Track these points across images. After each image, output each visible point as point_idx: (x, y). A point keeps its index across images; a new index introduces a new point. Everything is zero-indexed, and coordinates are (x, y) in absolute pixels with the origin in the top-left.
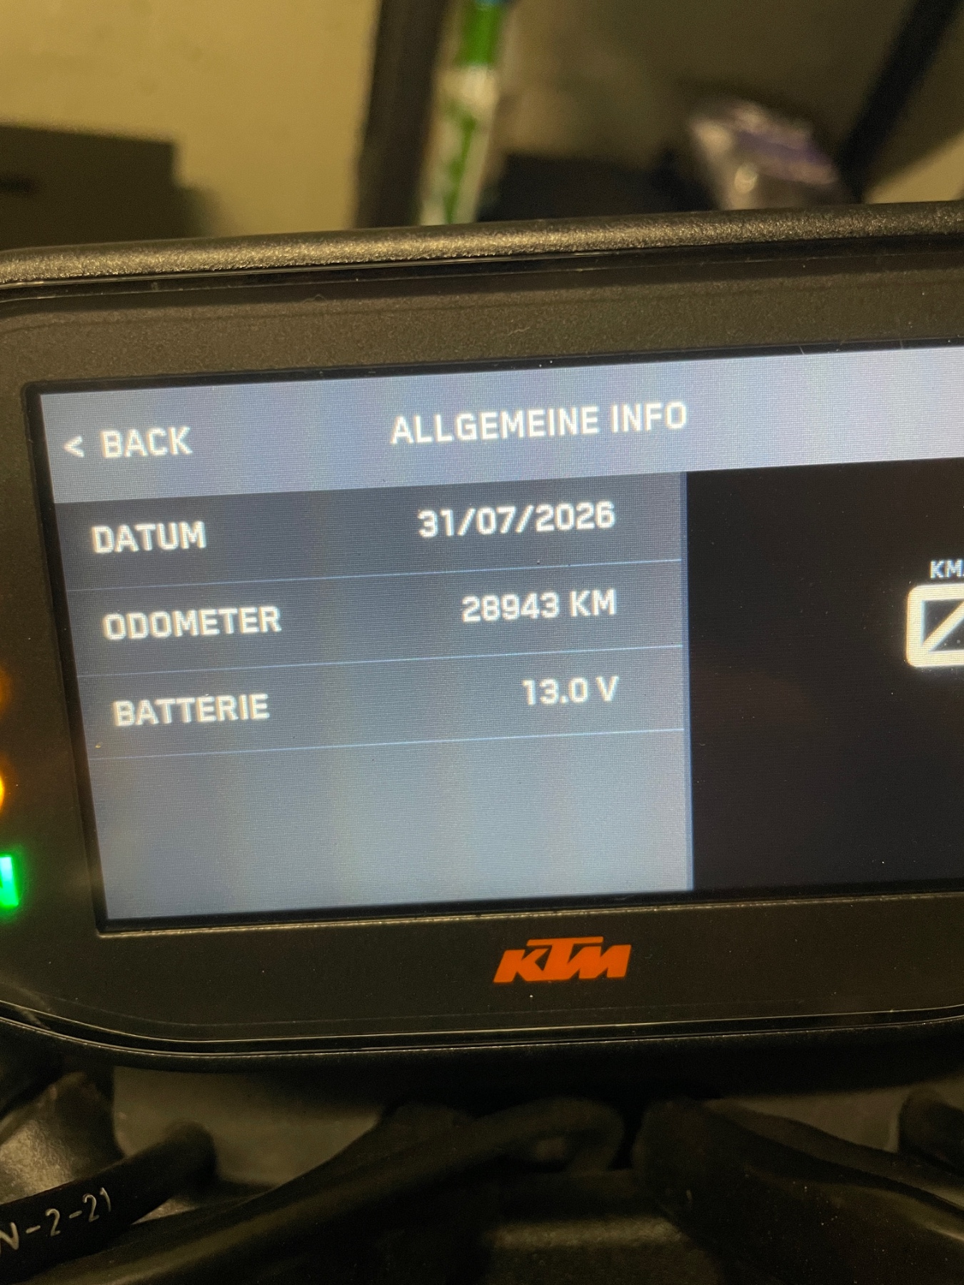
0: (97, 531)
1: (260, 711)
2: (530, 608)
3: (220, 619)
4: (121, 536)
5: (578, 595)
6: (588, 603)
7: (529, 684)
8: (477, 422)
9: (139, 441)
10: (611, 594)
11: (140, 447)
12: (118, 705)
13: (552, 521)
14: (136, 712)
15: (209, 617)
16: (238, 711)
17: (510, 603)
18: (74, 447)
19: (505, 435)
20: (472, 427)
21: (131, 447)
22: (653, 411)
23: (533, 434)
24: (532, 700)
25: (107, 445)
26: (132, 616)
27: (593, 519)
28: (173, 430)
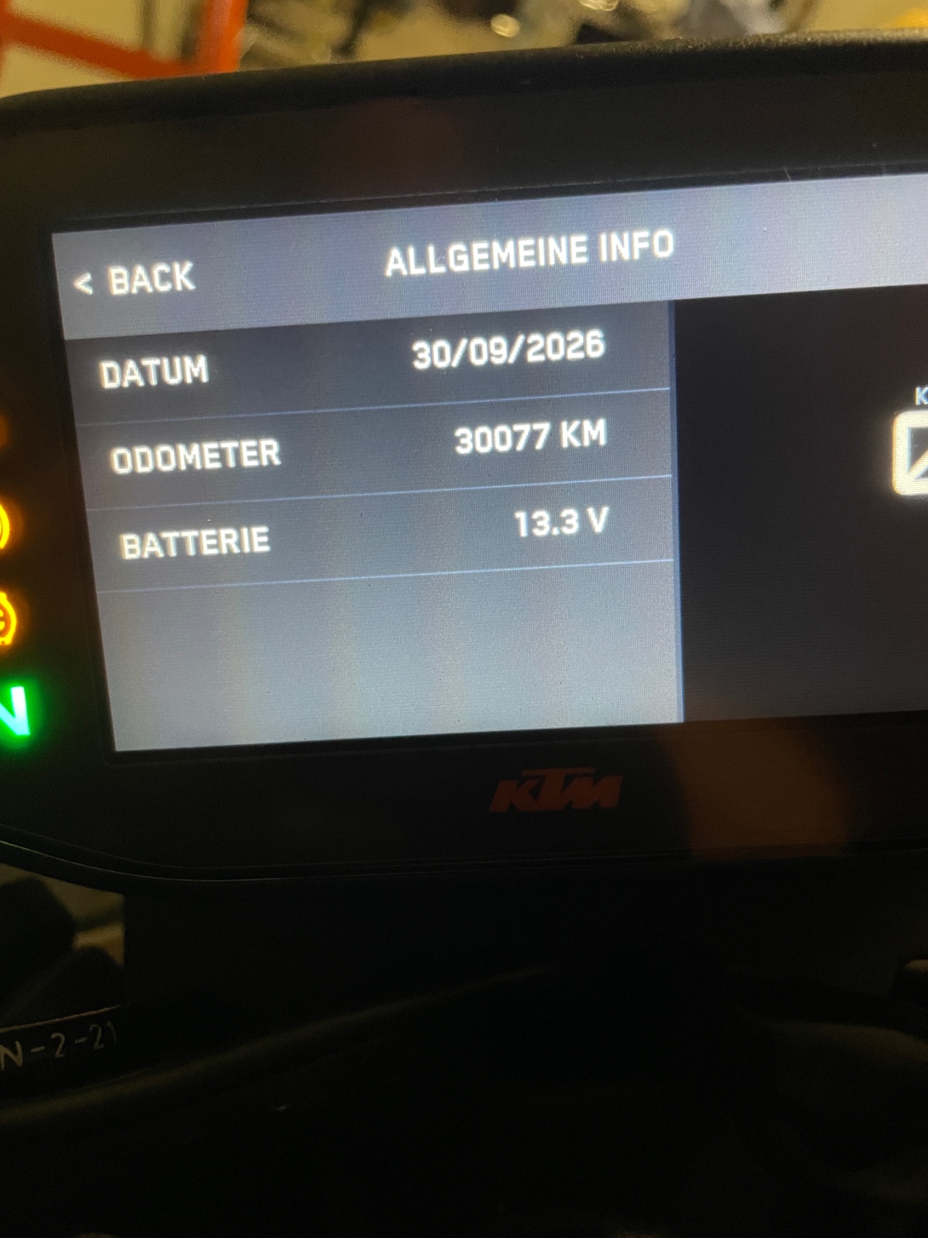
0: (106, 366)
1: (261, 544)
3: (222, 452)
6: (579, 433)
7: (521, 516)
10: (601, 423)
11: (146, 283)
12: (126, 538)
13: (543, 351)
14: (142, 545)
15: (211, 451)
16: (240, 543)
17: (502, 434)
18: (84, 285)
19: (496, 266)
20: (464, 258)
22: (641, 240)
23: (524, 264)
24: (523, 532)
25: (114, 282)
26: (139, 450)
27: (583, 348)
28: (177, 266)
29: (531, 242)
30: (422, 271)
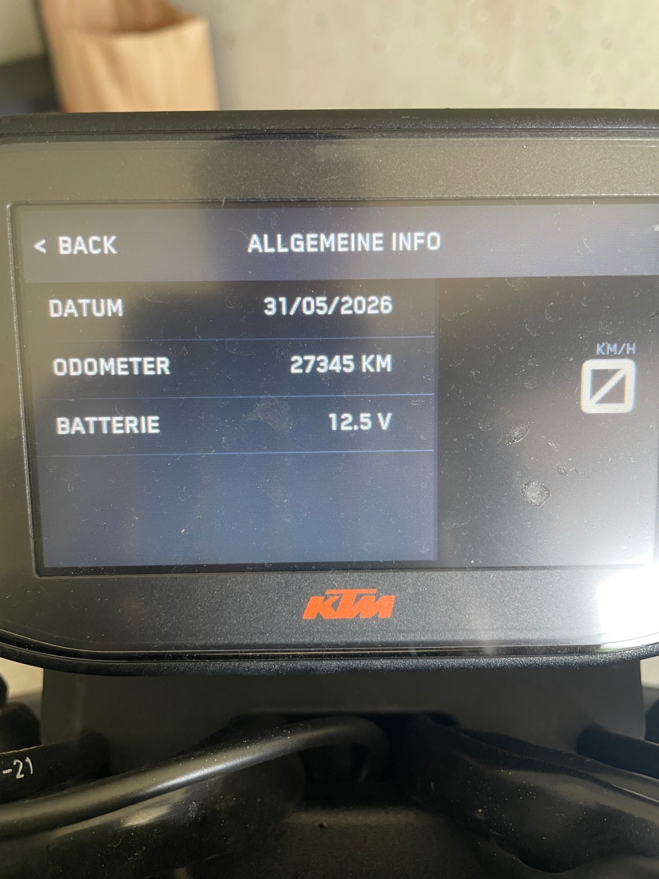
0: (52, 302)
1: (154, 428)
2: (335, 365)
3: (130, 364)
4: (68, 307)
5: (367, 357)
6: (373, 363)
7: (333, 416)
8: (305, 240)
9: (83, 244)
10: (389, 358)
11: (83, 248)
12: (59, 420)
13: (351, 308)
14: (71, 425)
15: (123, 363)
16: (139, 427)
17: (322, 361)
18: (40, 246)
19: (322, 250)
20: (301, 243)
21: (77, 248)
22: (419, 238)
23: (340, 249)
24: (334, 428)
25: (62, 245)
26: (72, 361)
27: (378, 307)
28: (105, 238)
29: (346, 235)
30: (272, 250)
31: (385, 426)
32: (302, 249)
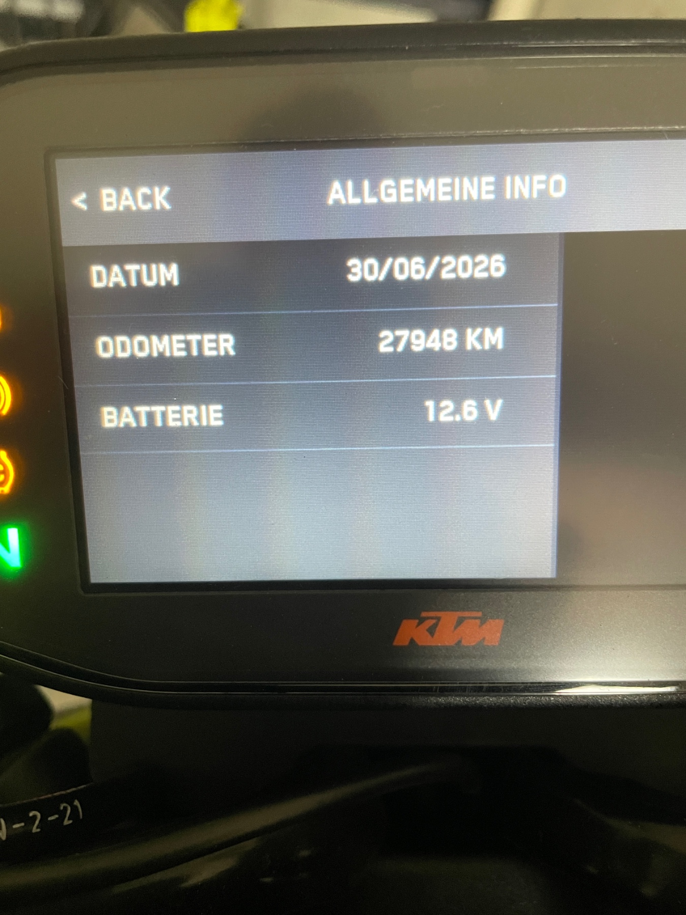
0: (95, 269)
1: (216, 419)
2: (433, 341)
3: (188, 344)
4: (113, 274)
5: (473, 333)
6: (480, 339)
7: (430, 404)
8: (398, 187)
9: (130, 198)
10: (500, 331)
11: (130, 202)
12: (106, 410)
13: (454, 270)
14: (119, 416)
15: (179, 342)
16: (199, 418)
17: (418, 337)
18: (80, 202)
19: (419, 199)
20: (393, 191)
21: (124, 203)
22: (539, 182)
23: (442, 198)
24: (431, 418)
25: (105, 200)
26: (120, 339)
27: (487, 269)
28: (157, 189)
29: (448, 180)
30: (357, 201)
31: (493, 415)
32: (393, 199)
